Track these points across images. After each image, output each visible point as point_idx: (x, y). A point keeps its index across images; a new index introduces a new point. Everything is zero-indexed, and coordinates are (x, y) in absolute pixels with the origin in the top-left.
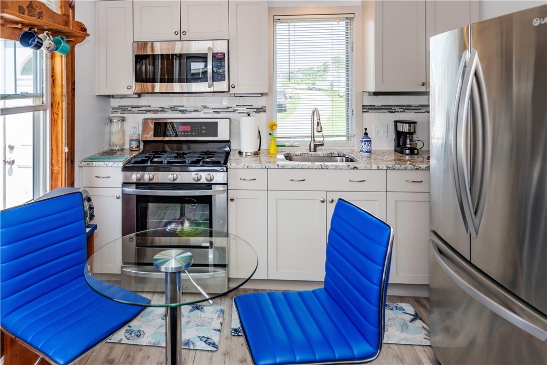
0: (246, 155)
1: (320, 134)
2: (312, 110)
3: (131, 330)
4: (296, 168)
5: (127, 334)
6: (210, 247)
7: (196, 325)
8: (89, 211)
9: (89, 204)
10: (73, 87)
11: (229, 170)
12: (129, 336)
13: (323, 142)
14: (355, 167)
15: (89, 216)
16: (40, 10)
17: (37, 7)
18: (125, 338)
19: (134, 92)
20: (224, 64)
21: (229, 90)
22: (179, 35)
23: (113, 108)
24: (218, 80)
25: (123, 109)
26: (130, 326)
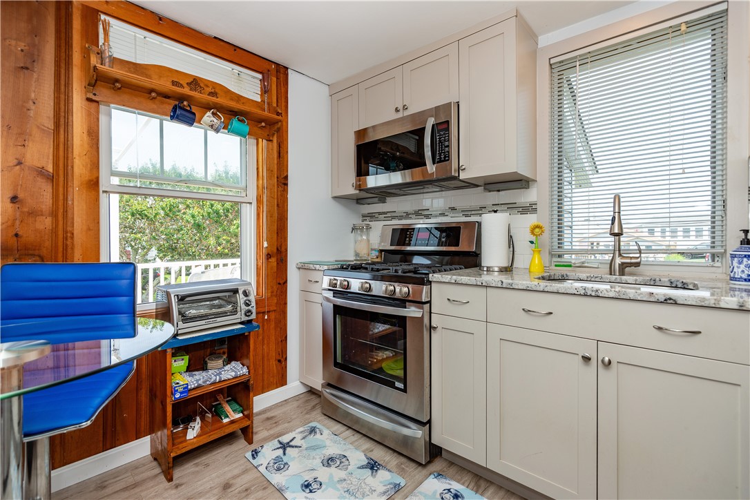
0: (487, 271)
2: (613, 196)
3: (281, 458)
4: (534, 289)
5: (273, 461)
6: (405, 390)
7: (346, 490)
8: (243, 307)
9: (245, 298)
10: (283, 182)
11: (432, 284)
12: (271, 465)
13: (639, 260)
14: (670, 299)
15: (243, 312)
16: (213, 91)
17: (207, 86)
18: (265, 465)
19: (355, 189)
20: (448, 136)
21: (459, 176)
22: (401, 110)
23: (363, 216)
24: (440, 161)
25: (372, 216)
26: (284, 454)
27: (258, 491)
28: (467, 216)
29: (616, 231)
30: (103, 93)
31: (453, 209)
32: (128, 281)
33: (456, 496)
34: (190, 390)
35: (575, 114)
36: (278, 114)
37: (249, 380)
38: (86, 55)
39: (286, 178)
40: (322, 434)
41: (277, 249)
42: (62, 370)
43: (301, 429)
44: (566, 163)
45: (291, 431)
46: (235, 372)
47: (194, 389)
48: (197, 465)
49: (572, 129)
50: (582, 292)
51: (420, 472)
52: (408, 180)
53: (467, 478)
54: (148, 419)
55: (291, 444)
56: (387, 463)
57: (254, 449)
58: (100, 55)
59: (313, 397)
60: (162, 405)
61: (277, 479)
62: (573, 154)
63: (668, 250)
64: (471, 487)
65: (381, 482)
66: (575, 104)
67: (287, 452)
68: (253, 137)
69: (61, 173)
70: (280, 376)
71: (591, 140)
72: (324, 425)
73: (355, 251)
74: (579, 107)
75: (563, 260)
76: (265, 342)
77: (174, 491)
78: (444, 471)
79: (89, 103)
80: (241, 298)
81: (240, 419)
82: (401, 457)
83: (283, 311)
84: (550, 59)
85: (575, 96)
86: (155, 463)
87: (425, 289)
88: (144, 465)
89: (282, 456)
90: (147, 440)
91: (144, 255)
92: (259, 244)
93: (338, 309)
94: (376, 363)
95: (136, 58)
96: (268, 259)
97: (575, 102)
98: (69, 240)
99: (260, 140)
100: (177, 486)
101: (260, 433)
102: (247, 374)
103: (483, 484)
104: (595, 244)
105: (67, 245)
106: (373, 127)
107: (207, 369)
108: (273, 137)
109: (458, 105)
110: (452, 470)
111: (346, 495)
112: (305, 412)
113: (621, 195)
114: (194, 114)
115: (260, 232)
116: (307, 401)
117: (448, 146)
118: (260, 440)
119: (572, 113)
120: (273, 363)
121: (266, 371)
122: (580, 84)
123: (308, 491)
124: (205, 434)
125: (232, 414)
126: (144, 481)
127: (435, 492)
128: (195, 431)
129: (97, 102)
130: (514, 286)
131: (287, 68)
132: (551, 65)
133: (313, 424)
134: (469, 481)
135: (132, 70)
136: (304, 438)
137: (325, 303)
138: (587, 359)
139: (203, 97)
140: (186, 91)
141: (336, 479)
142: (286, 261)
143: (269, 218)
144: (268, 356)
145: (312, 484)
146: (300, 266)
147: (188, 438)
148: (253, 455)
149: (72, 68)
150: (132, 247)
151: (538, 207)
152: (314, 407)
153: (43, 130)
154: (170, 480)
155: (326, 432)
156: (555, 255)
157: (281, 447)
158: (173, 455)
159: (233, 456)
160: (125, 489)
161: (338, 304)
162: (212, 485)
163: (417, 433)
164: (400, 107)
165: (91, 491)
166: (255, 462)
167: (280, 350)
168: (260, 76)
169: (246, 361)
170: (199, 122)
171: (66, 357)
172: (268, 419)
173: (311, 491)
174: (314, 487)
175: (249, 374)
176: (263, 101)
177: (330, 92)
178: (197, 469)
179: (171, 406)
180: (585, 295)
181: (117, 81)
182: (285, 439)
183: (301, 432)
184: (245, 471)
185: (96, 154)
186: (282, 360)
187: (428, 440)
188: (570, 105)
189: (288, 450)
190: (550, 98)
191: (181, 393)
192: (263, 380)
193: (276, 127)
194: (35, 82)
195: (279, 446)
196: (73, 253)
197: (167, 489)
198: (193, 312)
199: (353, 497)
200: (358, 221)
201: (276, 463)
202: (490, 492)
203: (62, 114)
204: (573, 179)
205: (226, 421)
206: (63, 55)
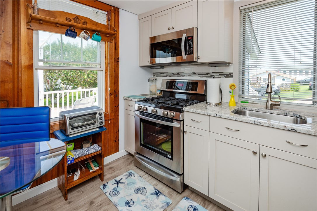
0: (210, 105)
1: (277, 96)
3: (116, 189)
4: (231, 119)
5: (112, 190)
6: (172, 159)
7: (145, 205)
8: (99, 120)
9: (100, 116)
10: (117, 60)
11: (185, 112)
12: (112, 192)
13: (279, 103)
14: (294, 130)
15: (99, 123)
16: (85, 21)
17: (82, 19)
18: (109, 192)
19: (150, 63)
20: (192, 43)
21: (197, 61)
22: (171, 29)
23: (154, 74)
24: (189, 54)
25: (157, 74)
26: (118, 187)
27: (106, 206)
28: (201, 77)
29: (269, 91)
30: (34, 25)
31: (194, 73)
32: (47, 115)
33: (195, 209)
34: (75, 159)
35: (251, 30)
36: (115, 31)
37: (101, 153)
38: (27, 8)
39: (119, 58)
40: (134, 176)
41: (114, 91)
42: (18, 157)
43: (125, 174)
44: (246, 50)
45: (121, 175)
46: (95, 150)
47: (77, 158)
48: (78, 192)
49: (250, 36)
50: (253, 122)
51: (179, 196)
52: (175, 61)
53: (200, 199)
54: (56, 170)
55: (121, 181)
56: (164, 192)
57: (104, 184)
58: (33, 8)
59: (131, 157)
60: (63, 166)
61: (114, 199)
62: (250, 46)
63: (293, 98)
64: (201, 204)
65: (161, 202)
66: (251, 25)
67: (119, 185)
68: (103, 41)
69: (16, 62)
70: (116, 148)
71: (258, 40)
72: (135, 172)
73: (150, 90)
74: (253, 26)
75: (244, 99)
76: (109, 133)
77: (68, 205)
78: (189, 196)
79: (28, 30)
80: (98, 116)
81: (97, 170)
82: (170, 189)
83: (117, 119)
84: (240, 7)
85: (251, 21)
86: (59, 191)
87: (181, 114)
88: (55, 192)
89: (116, 188)
90: (56, 179)
91: (55, 82)
92: (106, 89)
93: (142, 120)
94: (159, 141)
95: (49, 8)
96: (110, 96)
97: (251, 24)
98: (20, 93)
99: (107, 42)
100: (69, 203)
101: (107, 176)
102: (101, 150)
103: (207, 203)
104: (259, 78)
105: (19, 95)
106: (159, 36)
107: (83, 148)
108: (112, 41)
109: (197, 28)
110: (193, 196)
111: (145, 208)
112: (127, 165)
113: (272, 74)
114: (76, 33)
115: (106, 83)
116: (128, 159)
117: (192, 47)
118: (107, 179)
119: (250, 29)
120: (113, 142)
121: (109, 146)
122: (253, 16)
123: (128, 206)
124: (82, 178)
125: (94, 168)
126: (55, 200)
127: (185, 207)
128: (77, 177)
129: (32, 29)
130: (222, 117)
131: (119, 8)
132: (240, 10)
133: (131, 171)
134: (200, 201)
135: (48, 14)
136: (126, 178)
137: (136, 116)
138: (255, 153)
139: (81, 25)
140: (72, 23)
141: (141, 200)
142: (118, 96)
143: (110, 77)
144: (110, 139)
145: (130, 203)
146: (125, 98)
147: (74, 180)
148: (103, 187)
149: (20, 14)
150: (50, 79)
151: (233, 75)
152: (131, 162)
153: (8, 43)
154: (66, 199)
155: (136, 175)
156: (241, 97)
157: (116, 183)
158: (67, 189)
159: (94, 187)
160: (46, 204)
161: (142, 118)
162: (85, 202)
163: (177, 179)
164: (171, 28)
165: (31, 205)
166: (104, 191)
167: (116, 136)
168: (106, 13)
169: (100, 144)
170: (79, 36)
171: (19, 151)
172: (110, 168)
173: (129, 206)
174: (131, 204)
175: (102, 150)
176: (108, 24)
177: (138, 18)
178: (78, 194)
179: (66, 167)
180: (254, 124)
181: (40, 20)
182: (118, 179)
183: (125, 175)
184: (100, 195)
185: (32, 53)
186: (117, 141)
187: (182, 181)
188: (249, 25)
189: (119, 184)
190: (239, 21)
191: (71, 161)
192: (108, 150)
193: (114, 37)
194: (3, 22)
195: (115, 182)
196: (22, 98)
197: (64, 204)
198: (76, 124)
199: (148, 209)
200: (151, 77)
201: (114, 191)
202: (210, 207)
203: (16, 36)
204: (250, 57)
205: (91, 171)
206: (16, 8)
